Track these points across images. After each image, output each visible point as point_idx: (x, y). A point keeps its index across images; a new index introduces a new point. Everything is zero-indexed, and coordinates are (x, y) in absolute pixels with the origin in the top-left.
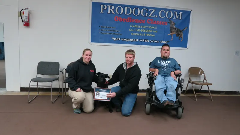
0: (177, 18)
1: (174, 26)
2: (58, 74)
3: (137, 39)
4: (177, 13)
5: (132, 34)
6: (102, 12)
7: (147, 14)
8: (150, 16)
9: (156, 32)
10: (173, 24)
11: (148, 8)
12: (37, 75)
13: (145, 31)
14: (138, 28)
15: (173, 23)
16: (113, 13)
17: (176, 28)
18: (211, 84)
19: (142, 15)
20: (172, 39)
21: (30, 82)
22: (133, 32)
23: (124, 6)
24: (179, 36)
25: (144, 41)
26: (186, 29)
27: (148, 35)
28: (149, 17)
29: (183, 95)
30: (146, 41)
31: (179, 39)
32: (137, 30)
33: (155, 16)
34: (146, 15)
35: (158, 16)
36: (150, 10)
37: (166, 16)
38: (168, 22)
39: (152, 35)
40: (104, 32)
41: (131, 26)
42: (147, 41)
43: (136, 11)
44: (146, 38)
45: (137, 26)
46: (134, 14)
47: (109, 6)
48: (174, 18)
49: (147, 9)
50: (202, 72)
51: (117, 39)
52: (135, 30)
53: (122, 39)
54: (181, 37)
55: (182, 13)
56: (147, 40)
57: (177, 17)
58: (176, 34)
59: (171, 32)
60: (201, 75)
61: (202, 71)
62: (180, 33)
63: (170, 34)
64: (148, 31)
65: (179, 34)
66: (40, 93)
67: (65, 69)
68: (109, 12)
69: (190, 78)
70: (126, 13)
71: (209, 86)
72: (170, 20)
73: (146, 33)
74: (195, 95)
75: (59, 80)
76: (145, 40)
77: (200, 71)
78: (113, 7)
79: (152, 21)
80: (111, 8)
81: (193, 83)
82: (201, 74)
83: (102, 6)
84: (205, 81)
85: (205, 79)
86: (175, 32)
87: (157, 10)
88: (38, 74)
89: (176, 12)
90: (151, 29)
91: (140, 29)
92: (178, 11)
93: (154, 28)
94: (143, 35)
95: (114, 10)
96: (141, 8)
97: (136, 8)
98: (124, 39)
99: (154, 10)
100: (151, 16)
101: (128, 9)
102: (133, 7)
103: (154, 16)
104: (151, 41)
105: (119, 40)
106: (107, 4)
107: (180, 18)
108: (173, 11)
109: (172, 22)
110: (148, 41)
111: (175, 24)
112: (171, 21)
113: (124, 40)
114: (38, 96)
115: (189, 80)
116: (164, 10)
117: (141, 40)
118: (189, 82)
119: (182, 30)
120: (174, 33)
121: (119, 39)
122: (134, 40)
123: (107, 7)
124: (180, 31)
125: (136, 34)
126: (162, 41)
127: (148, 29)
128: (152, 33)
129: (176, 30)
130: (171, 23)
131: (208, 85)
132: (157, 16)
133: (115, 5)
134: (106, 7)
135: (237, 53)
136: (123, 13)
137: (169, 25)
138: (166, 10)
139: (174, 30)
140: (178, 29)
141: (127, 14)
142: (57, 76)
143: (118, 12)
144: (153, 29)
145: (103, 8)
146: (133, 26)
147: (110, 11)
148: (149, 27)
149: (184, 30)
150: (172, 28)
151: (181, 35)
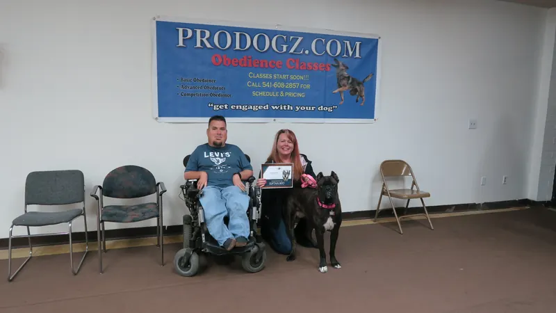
0: (351, 55)
1: (345, 74)
2: (83, 200)
3: (267, 106)
4: (350, 43)
5: (254, 94)
6: (181, 44)
7: (285, 47)
8: (292, 51)
9: (308, 86)
10: (342, 67)
11: (288, 34)
12: (26, 207)
13: (282, 85)
14: (267, 80)
15: (344, 66)
16: (208, 45)
17: (349, 78)
18: (428, 195)
19: (274, 50)
20: (342, 102)
21: (12, 227)
22: (256, 89)
23: (232, 30)
24: (357, 93)
25: (281, 108)
26: (370, 78)
27: (290, 94)
28: (291, 53)
29: (372, 223)
30: (287, 108)
31: (357, 101)
32: (266, 84)
33: (304, 52)
34: (285, 50)
35: (311, 51)
36: (291, 37)
37: (326, 52)
38: (333, 65)
39: (300, 95)
40: (189, 91)
41: (251, 75)
42: (289, 108)
43: (261, 41)
44: (286, 101)
45: (266, 76)
46: (257, 48)
47: (198, 32)
48: (345, 55)
49: (285, 37)
50: (409, 170)
51: (220, 107)
52: (261, 85)
53: (232, 107)
54: (361, 96)
55: (360, 44)
56: (289, 106)
57: (351, 53)
58: (350, 89)
59: (340, 86)
60: (406, 177)
61: (408, 167)
62: (357, 87)
63: (336, 91)
64: (290, 85)
65: (356, 90)
66: (37, 251)
67: (100, 187)
68: (199, 45)
69: (384, 185)
70: (238, 47)
71: (423, 199)
72: (335, 59)
73: (285, 90)
74: (398, 219)
75: (84, 215)
76: (285, 107)
77: (403, 167)
78: (208, 34)
79: (298, 64)
80: (203, 35)
81: (392, 195)
82: (406, 173)
83: (181, 30)
84: (415, 188)
85: (414, 183)
86: (347, 88)
87: (308, 37)
88: (28, 203)
89: (348, 42)
90: (296, 81)
91: (273, 81)
92: (353, 40)
93: (301, 77)
94: (279, 94)
95: (210, 40)
96: (271, 33)
97: (262, 34)
98: (237, 107)
99: (300, 39)
100: (295, 51)
101: (243, 36)
102: (252, 32)
103: (301, 52)
104: (297, 107)
105: (226, 108)
106: (194, 27)
107: (357, 55)
108: (342, 39)
109: (341, 64)
110: (292, 109)
111: (347, 68)
112: (338, 63)
113: (237, 108)
114: (31, 257)
115: (383, 189)
116: (322, 38)
117: (276, 107)
118: (383, 193)
119: (361, 80)
120: (346, 88)
121: (226, 106)
122: (259, 108)
123: (194, 33)
124: (359, 84)
125: (262, 94)
126: (322, 107)
127: (288, 80)
128: (299, 90)
129: (350, 81)
130: (338, 66)
131: (422, 197)
132: (307, 52)
133: (213, 29)
134: (190, 33)
135: (473, 125)
136: (231, 45)
137: (334, 69)
138: (327, 37)
139: (344, 82)
140: (353, 80)
141: (240, 47)
142: (80, 206)
143: (219, 44)
144: (301, 82)
145: (184, 36)
146: (256, 76)
147: (202, 42)
148: (292, 78)
149: (367, 80)
150: (342, 77)
151: (361, 91)
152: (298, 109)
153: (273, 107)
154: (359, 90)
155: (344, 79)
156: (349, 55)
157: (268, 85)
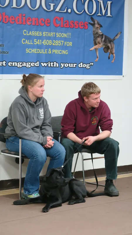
0: (104, 14)
1: (100, 32)
3: (38, 63)
4: (103, 2)
5: (28, 51)
7: (52, 5)
8: (57, 10)
9: (70, 44)
10: (97, 26)
13: (50, 42)
14: (38, 38)
15: (99, 24)
17: (102, 35)
19: (43, 9)
20: (97, 59)
22: (29, 47)
24: (109, 51)
25: (49, 66)
26: (119, 36)
27: (56, 51)
28: (57, 12)
30: (53, 65)
31: (109, 58)
32: (37, 41)
34: (52, 8)
35: (72, 10)
37: (85, 11)
38: (90, 23)
39: (64, 52)
41: (25, 32)
42: (55, 66)
44: (53, 58)
45: (37, 34)
46: (30, 6)
48: (99, 14)
52: (33, 42)
53: (9, 64)
54: (112, 54)
55: (111, 3)
56: (55, 63)
57: (104, 12)
58: (104, 47)
59: (96, 44)
62: (109, 45)
63: (93, 49)
64: (57, 43)
65: (108, 48)
70: (14, 5)
72: (92, 17)
73: (53, 47)
76: (52, 63)
86: (101, 44)
90: (61, 39)
91: (42, 38)
93: (65, 35)
94: (48, 51)
98: (14, 63)
100: (60, 10)
103: (65, 11)
104: (62, 64)
105: (4, 65)
107: (109, 14)
109: (96, 22)
110: (57, 66)
111: (101, 26)
112: (94, 22)
113: (13, 65)
117: (45, 64)
119: (112, 38)
120: (100, 46)
121: (4, 62)
122: (32, 64)
124: (110, 41)
125: (34, 51)
126: (82, 64)
127: (55, 38)
128: (64, 47)
129: (103, 39)
130: (94, 25)
132: (69, 11)
137: (91, 28)
139: (99, 39)
140: (106, 37)
141: (17, 5)
144: (65, 39)
146: (29, 33)
148: (58, 35)
149: (117, 38)
150: (97, 36)
151: (112, 48)
152: (63, 66)
153: (42, 64)
154: (110, 48)
155: (98, 37)
156: (102, 14)
157: (38, 42)
